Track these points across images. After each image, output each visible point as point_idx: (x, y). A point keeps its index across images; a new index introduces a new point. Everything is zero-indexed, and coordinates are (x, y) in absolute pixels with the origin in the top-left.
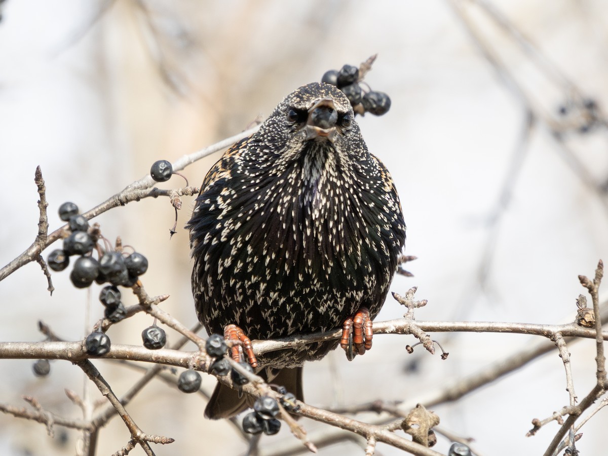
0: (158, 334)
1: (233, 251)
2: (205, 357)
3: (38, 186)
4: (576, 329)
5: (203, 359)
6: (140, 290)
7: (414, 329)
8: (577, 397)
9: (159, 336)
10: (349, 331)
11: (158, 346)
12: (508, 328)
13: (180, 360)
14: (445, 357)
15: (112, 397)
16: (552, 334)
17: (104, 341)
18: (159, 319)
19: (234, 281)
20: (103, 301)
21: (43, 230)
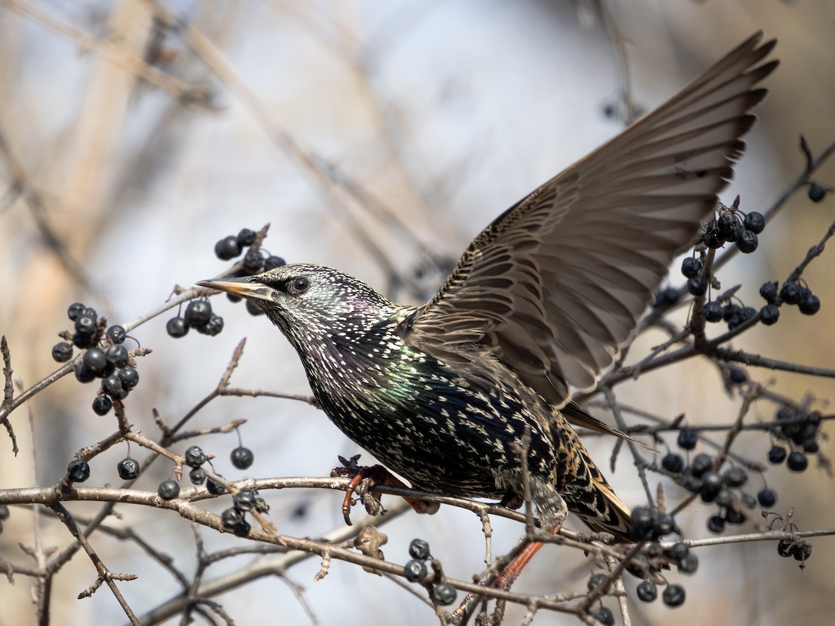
0: (133, 466)
3: (4, 355)
6: (123, 411)
11: (134, 476)
18: (137, 442)
21: (9, 394)
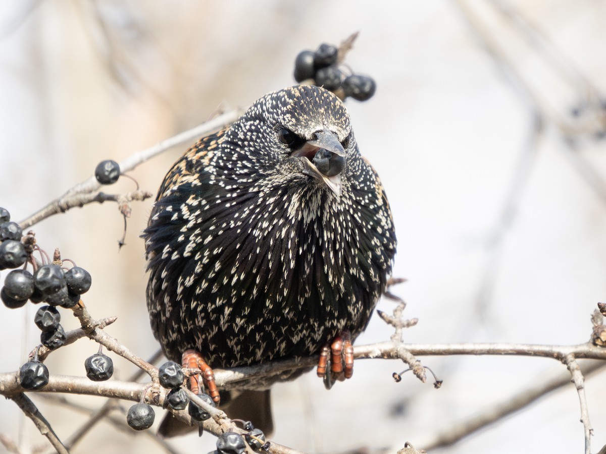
0: (104, 363)
1: (197, 267)
2: (158, 389)
4: (591, 350)
5: (156, 390)
6: (82, 310)
7: (402, 353)
8: (592, 430)
9: (105, 365)
10: (326, 358)
11: (104, 377)
12: (511, 350)
13: (130, 393)
14: (438, 385)
15: (53, 437)
16: (563, 356)
17: (41, 372)
18: (105, 345)
19: (195, 303)
20: (39, 324)
